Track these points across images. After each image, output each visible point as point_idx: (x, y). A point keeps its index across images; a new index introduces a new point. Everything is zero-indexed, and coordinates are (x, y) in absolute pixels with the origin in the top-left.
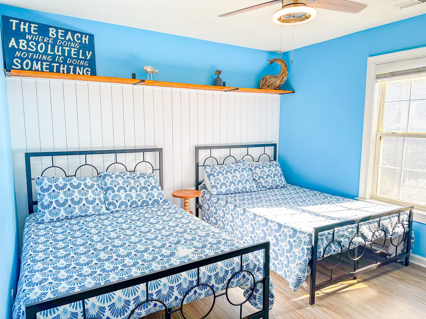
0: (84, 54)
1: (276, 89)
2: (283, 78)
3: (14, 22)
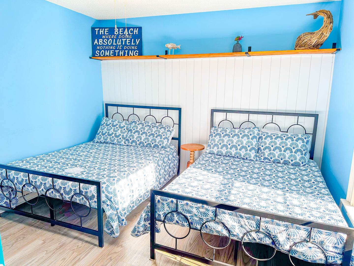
0: (135, 42)
1: (312, 49)
2: (322, 34)
3: (97, 29)
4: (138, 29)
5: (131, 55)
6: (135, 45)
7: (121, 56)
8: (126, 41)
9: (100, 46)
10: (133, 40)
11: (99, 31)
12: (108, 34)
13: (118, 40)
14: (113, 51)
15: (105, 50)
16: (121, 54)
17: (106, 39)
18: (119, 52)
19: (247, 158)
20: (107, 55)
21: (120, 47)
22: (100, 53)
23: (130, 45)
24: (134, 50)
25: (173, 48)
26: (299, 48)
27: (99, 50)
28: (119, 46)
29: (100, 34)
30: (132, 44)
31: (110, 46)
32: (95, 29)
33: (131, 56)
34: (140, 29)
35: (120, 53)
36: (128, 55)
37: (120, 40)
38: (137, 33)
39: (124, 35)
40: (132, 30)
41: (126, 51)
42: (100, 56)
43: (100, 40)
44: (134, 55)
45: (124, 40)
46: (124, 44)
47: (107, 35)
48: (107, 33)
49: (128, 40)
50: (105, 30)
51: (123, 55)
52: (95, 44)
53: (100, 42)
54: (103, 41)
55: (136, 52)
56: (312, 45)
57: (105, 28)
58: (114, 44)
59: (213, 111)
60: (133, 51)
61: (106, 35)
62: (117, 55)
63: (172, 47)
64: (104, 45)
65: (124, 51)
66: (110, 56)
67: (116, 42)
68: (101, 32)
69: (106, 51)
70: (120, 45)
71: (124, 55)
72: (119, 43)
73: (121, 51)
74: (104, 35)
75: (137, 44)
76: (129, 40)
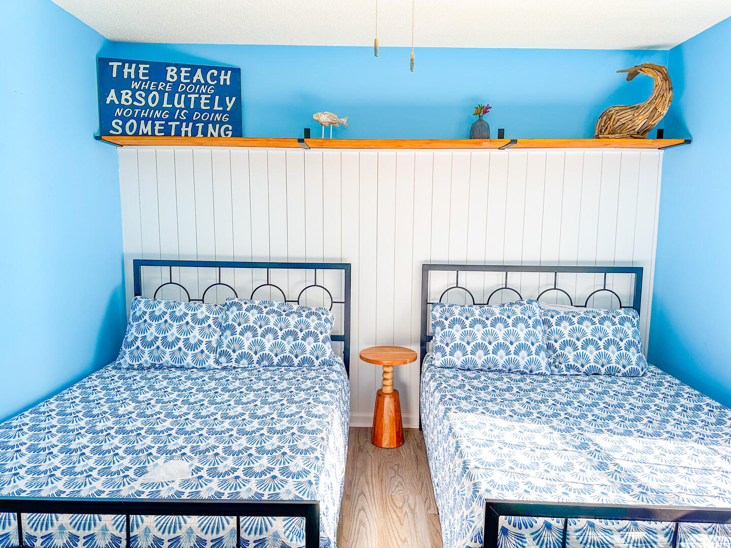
0: (222, 103)
1: (635, 138)
2: (655, 108)
3: (115, 64)
4: (229, 72)
5: (212, 135)
6: (224, 112)
7: (186, 135)
8: (198, 100)
9: (125, 107)
10: (217, 97)
11: (120, 70)
12: (147, 78)
13: (177, 95)
14: (164, 122)
15: (138, 120)
16: (186, 132)
17: (141, 90)
18: (178, 129)
19: (531, 371)
20: (145, 133)
21: (182, 114)
22: (123, 127)
23: (210, 111)
24: (222, 123)
25: (332, 123)
26: (610, 136)
27: (121, 117)
28: (178, 110)
29: (126, 76)
30: (216, 108)
31: (155, 109)
32: (111, 64)
33: (212, 138)
34: (236, 72)
35: (184, 129)
36: (205, 134)
37: (183, 96)
38: (228, 83)
39: (193, 84)
40: (215, 75)
41: (200, 125)
42: (124, 134)
43: (124, 92)
44: (219, 135)
45: (193, 96)
46: (192, 107)
47: (146, 81)
48: (144, 75)
49: (203, 97)
50: (137, 69)
51: (190, 134)
52: (108, 102)
53: (124, 97)
54: (133, 97)
55: (227, 129)
56: (636, 130)
57: (138, 63)
58: (165, 105)
59: (427, 268)
60: (218, 126)
61: (143, 81)
62: (173, 134)
63: (329, 120)
64: (138, 107)
65: (194, 126)
66: (153, 135)
67: (171, 101)
68: (126, 71)
69: (143, 122)
70: (184, 109)
71: (194, 134)
72: (179, 103)
73: (184, 124)
74: (137, 79)
75: (228, 109)
76: (206, 99)
